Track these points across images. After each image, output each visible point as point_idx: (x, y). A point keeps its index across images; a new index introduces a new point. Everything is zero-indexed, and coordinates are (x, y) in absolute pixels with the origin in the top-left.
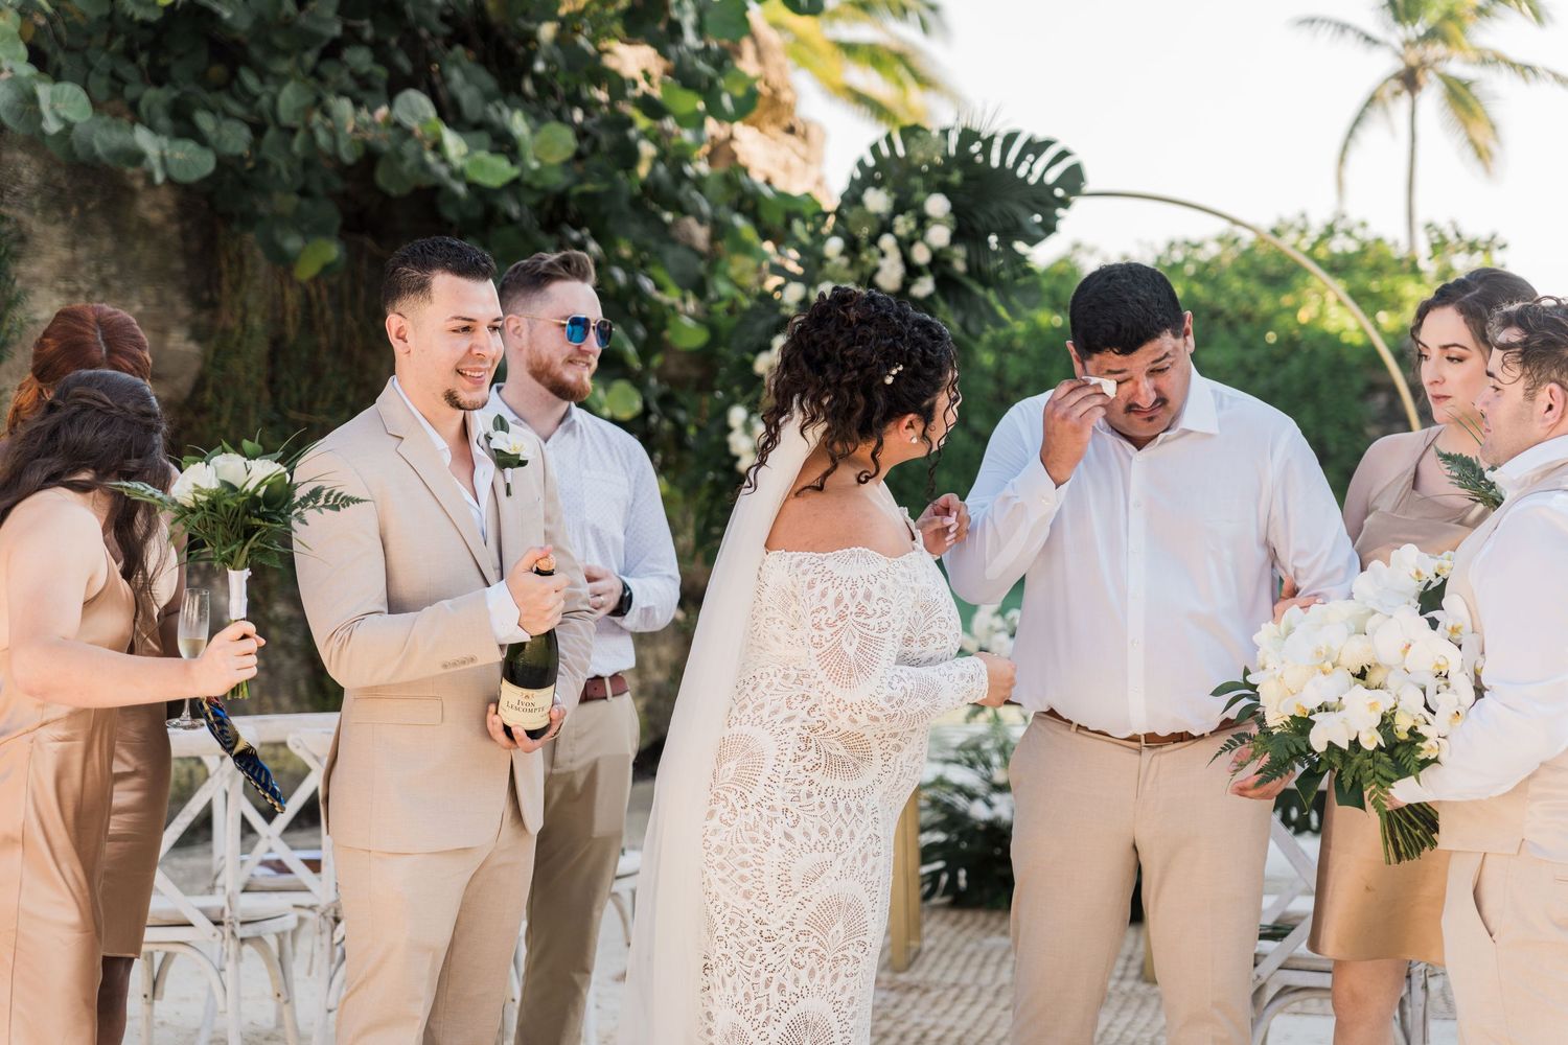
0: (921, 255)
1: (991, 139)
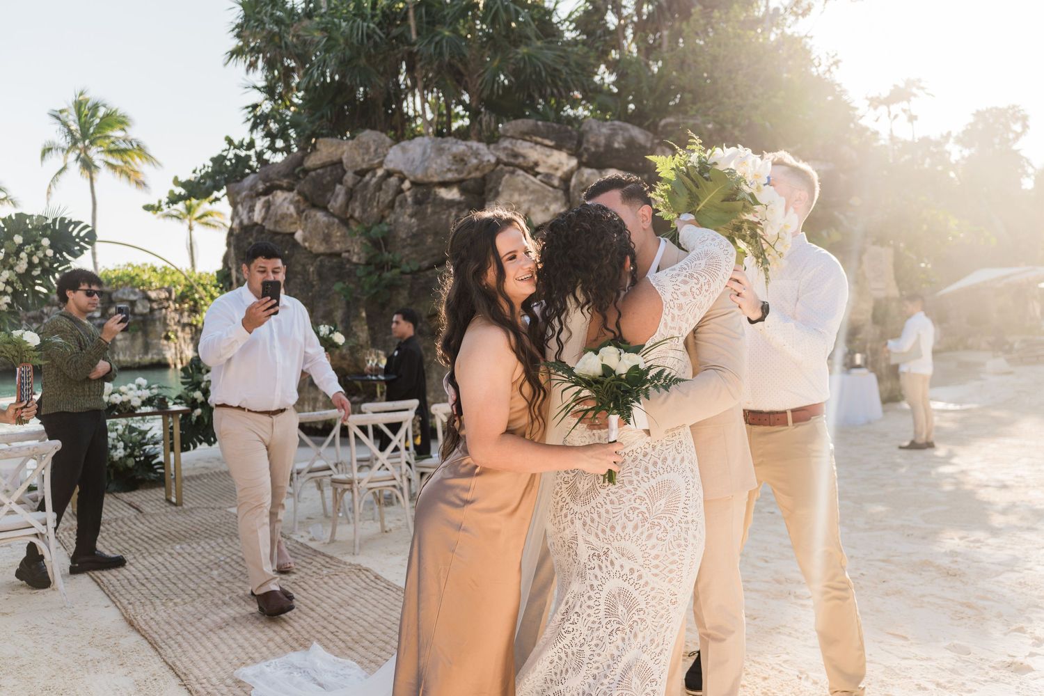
0: (36, 260)
1: (56, 219)
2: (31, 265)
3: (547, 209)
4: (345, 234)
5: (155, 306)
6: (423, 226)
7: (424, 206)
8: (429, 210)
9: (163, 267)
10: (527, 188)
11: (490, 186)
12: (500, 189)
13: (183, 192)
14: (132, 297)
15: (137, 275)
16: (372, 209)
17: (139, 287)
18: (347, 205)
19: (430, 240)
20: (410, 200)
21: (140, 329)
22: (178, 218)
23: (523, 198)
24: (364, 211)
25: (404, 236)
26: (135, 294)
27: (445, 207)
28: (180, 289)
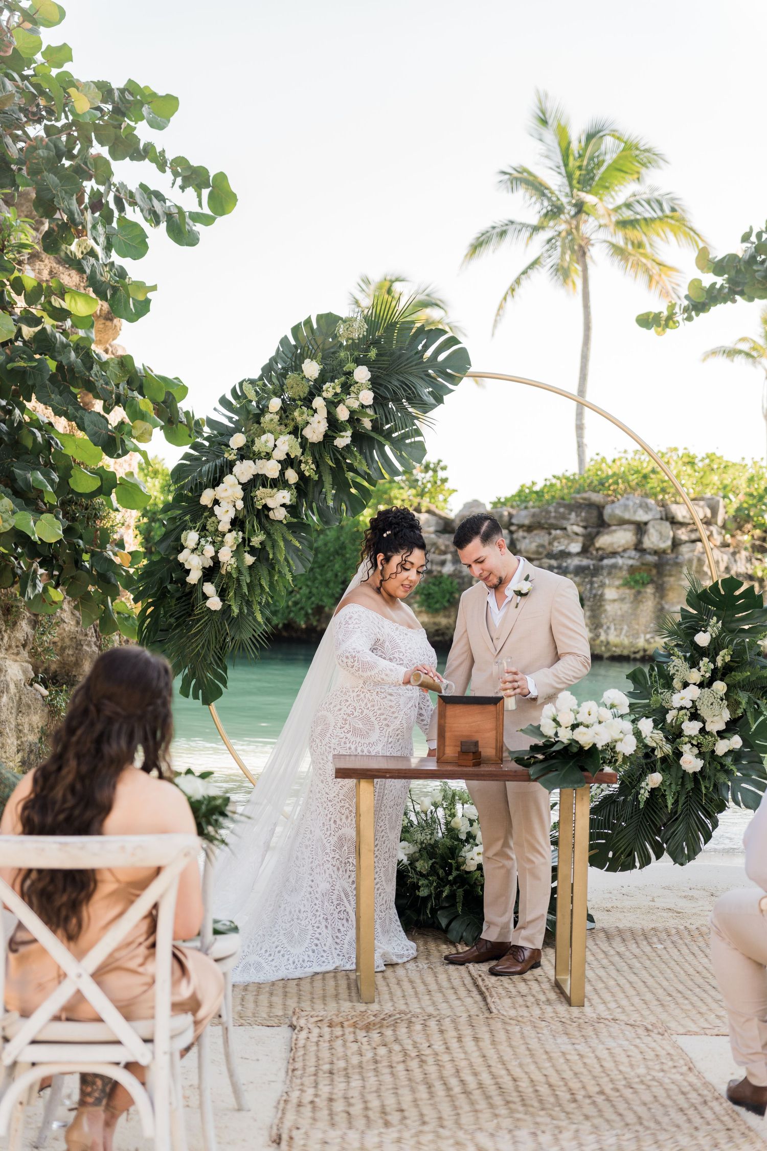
0: (343, 414)
1: (395, 323)
2: (334, 425)
5: (683, 534)
9: (708, 457)
13: (720, 281)
14: (641, 516)
15: (654, 471)
17: (655, 495)
21: (652, 581)
22: (748, 355)
26: (646, 508)
28: (735, 502)
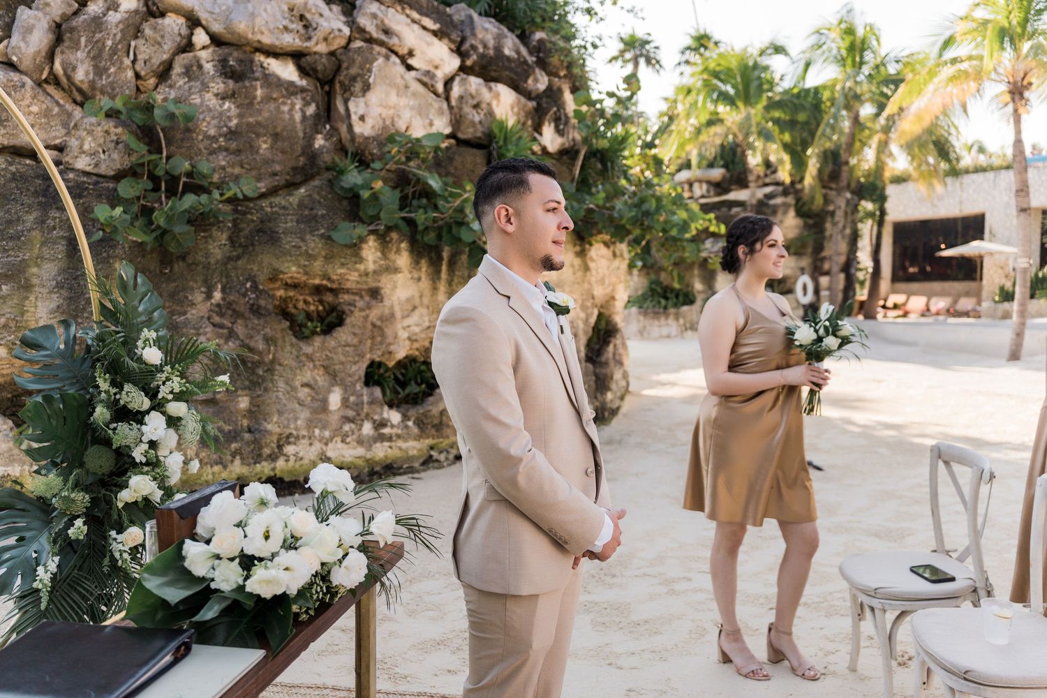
3: (431, 124)
4: (48, 110)
6: (251, 120)
7: (247, 84)
8: (259, 92)
10: (407, 87)
11: (353, 71)
12: (371, 80)
16: (121, 69)
18: (51, 57)
19: (264, 146)
20: (209, 67)
23: (403, 101)
24: (99, 71)
25: (212, 132)
27: (284, 92)
